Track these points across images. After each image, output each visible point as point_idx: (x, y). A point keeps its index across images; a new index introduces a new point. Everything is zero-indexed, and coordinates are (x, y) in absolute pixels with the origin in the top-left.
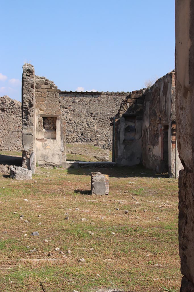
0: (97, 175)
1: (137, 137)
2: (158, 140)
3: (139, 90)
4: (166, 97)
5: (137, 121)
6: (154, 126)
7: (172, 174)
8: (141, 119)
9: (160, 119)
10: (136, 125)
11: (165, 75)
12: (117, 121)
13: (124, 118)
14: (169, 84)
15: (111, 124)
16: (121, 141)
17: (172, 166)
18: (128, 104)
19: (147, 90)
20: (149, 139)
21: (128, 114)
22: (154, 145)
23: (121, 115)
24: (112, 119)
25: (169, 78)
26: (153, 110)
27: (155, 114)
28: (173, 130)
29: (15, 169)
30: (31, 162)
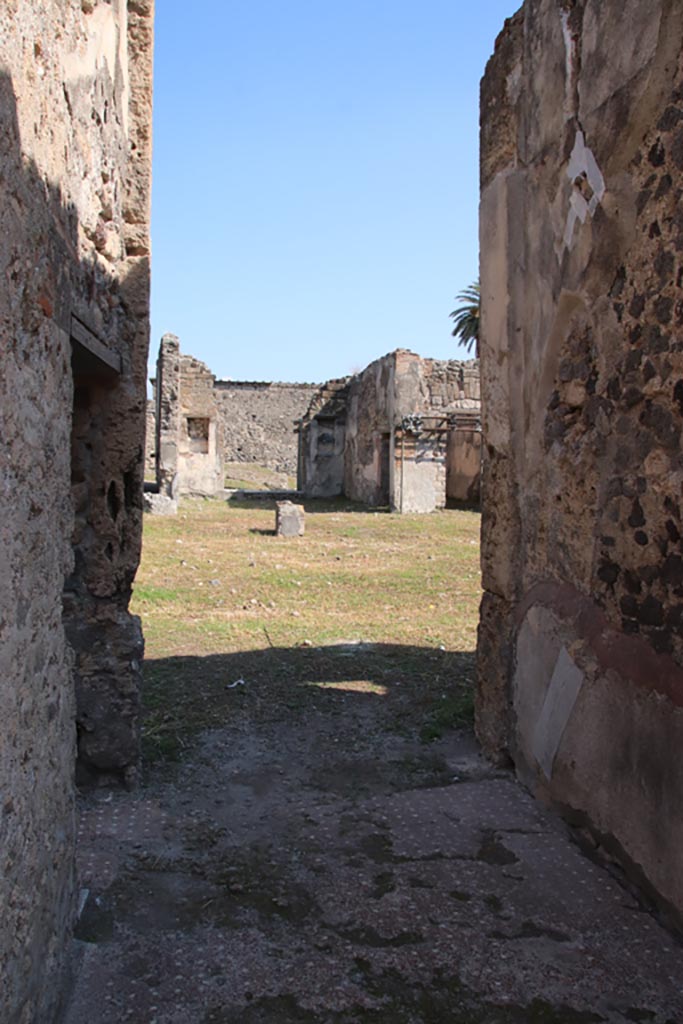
0: (286, 506)
1: (337, 451)
2: (372, 455)
3: (340, 377)
4: (386, 388)
5: (336, 427)
6: (365, 435)
7: (395, 508)
8: (343, 424)
9: (376, 424)
10: (335, 432)
11: (384, 355)
12: (307, 427)
13: (316, 422)
14: (392, 369)
15: (295, 431)
16: (312, 459)
17: (396, 495)
18: (323, 400)
19: (353, 379)
20: (356, 456)
21: (323, 415)
22: (365, 464)
23: (312, 416)
24: (296, 423)
25: (391, 360)
26: (364, 410)
27: (367, 416)
28: (397, 440)
29: (151, 497)
30: (174, 487)
